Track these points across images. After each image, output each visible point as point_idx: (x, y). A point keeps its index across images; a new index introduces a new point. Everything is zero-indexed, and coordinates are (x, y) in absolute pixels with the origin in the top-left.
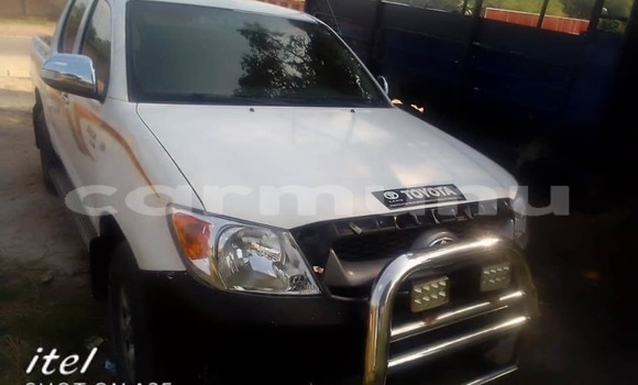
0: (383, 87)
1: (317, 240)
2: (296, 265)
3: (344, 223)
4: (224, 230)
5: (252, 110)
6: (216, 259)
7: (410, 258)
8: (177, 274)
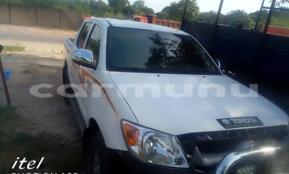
0: (218, 65)
1: (190, 142)
2: (178, 152)
3: (202, 134)
4: (146, 133)
5: (158, 75)
6: (142, 146)
7: (236, 155)
8: (124, 152)
